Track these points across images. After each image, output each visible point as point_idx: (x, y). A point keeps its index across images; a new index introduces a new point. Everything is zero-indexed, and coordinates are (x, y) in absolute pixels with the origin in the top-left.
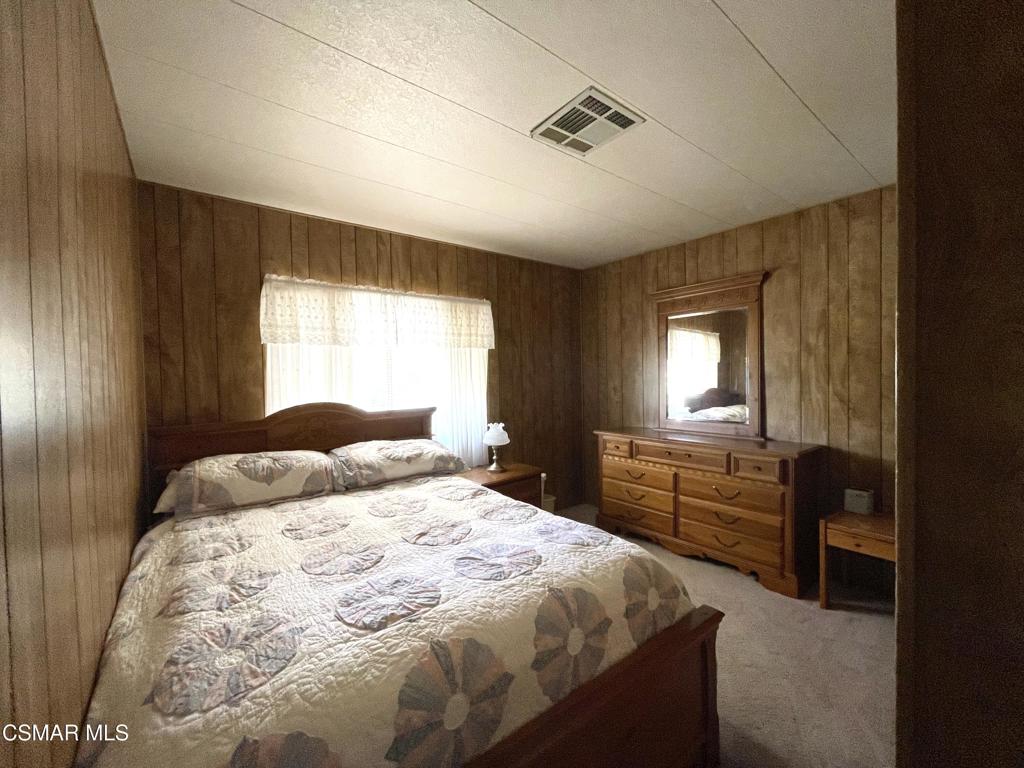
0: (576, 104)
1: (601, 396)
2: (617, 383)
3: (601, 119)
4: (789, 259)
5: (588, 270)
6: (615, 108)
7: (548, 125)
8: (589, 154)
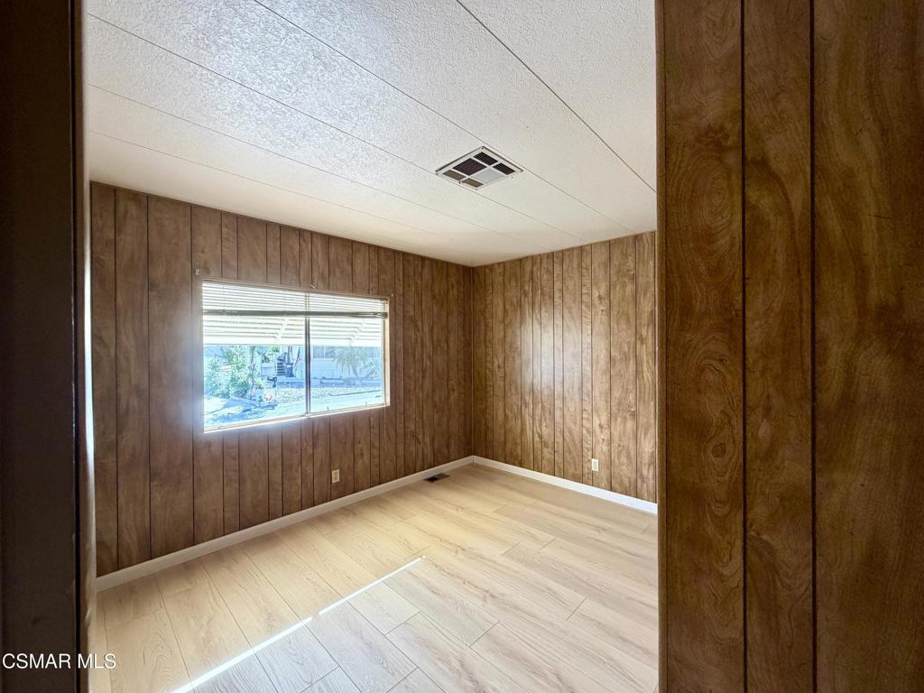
0: (472, 156)
1: (488, 372)
2: (501, 360)
3: (490, 167)
4: (628, 271)
5: (477, 267)
6: (500, 161)
7: (450, 168)
8: (480, 189)
